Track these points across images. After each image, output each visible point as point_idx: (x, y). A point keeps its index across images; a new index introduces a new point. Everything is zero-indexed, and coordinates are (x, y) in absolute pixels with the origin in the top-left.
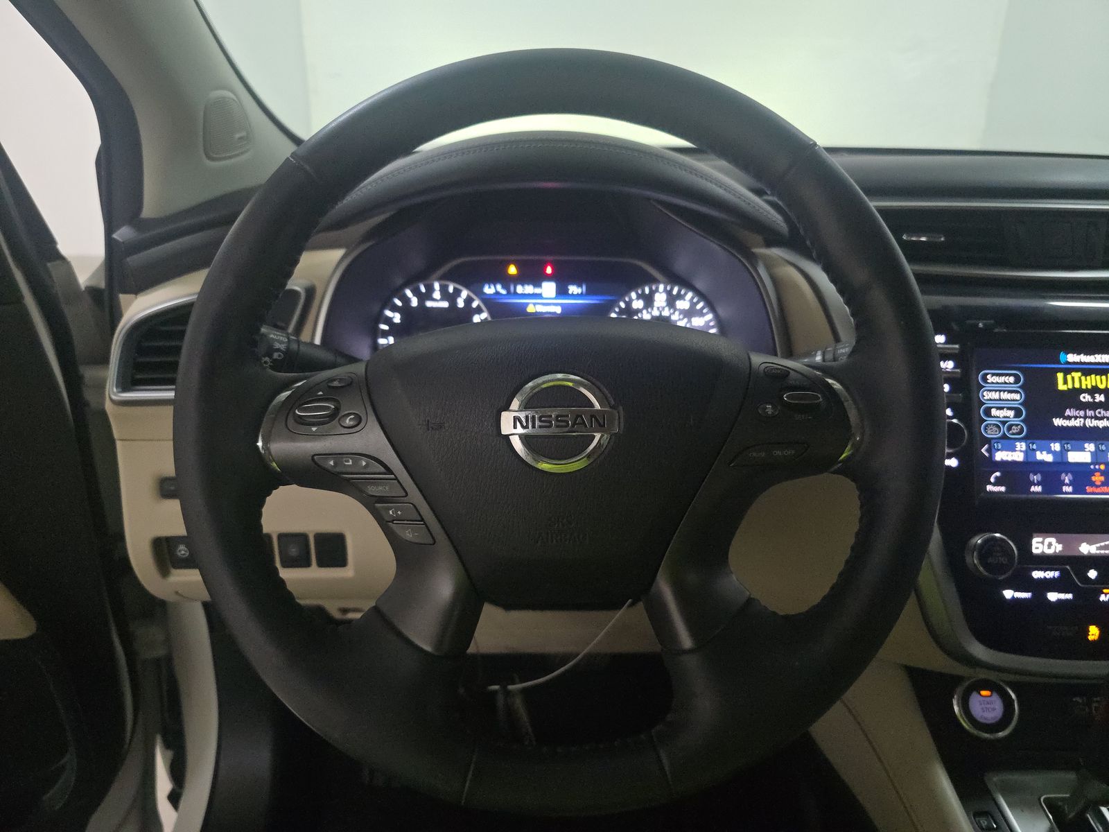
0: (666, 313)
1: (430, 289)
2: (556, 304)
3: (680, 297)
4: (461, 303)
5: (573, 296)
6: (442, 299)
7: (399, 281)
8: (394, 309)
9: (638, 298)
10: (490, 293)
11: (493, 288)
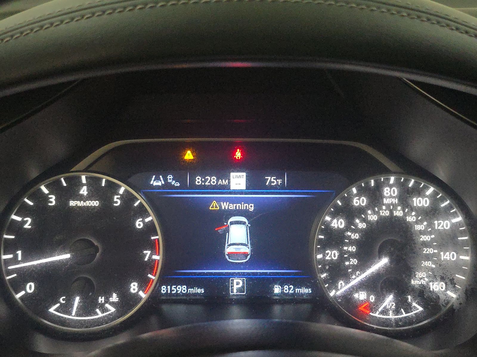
0: (399, 213)
1: (74, 183)
2: (247, 201)
3: (418, 192)
4: (117, 201)
5: (271, 189)
6: (90, 197)
7: (34, 173)
8: (24, 211)
9: (359, 195)
10: (158, 186)
11: (162, 179)
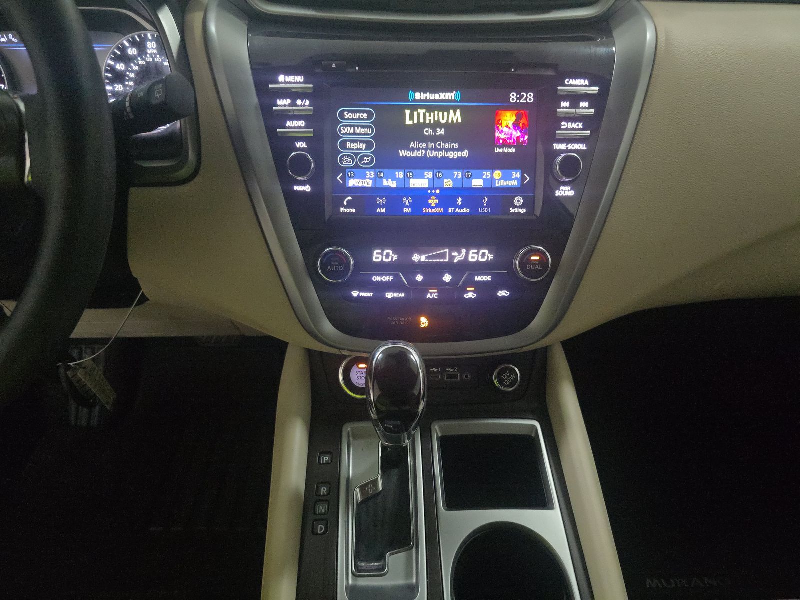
0: (158, 60)
10: (4, 42)
11: (6, 37)
